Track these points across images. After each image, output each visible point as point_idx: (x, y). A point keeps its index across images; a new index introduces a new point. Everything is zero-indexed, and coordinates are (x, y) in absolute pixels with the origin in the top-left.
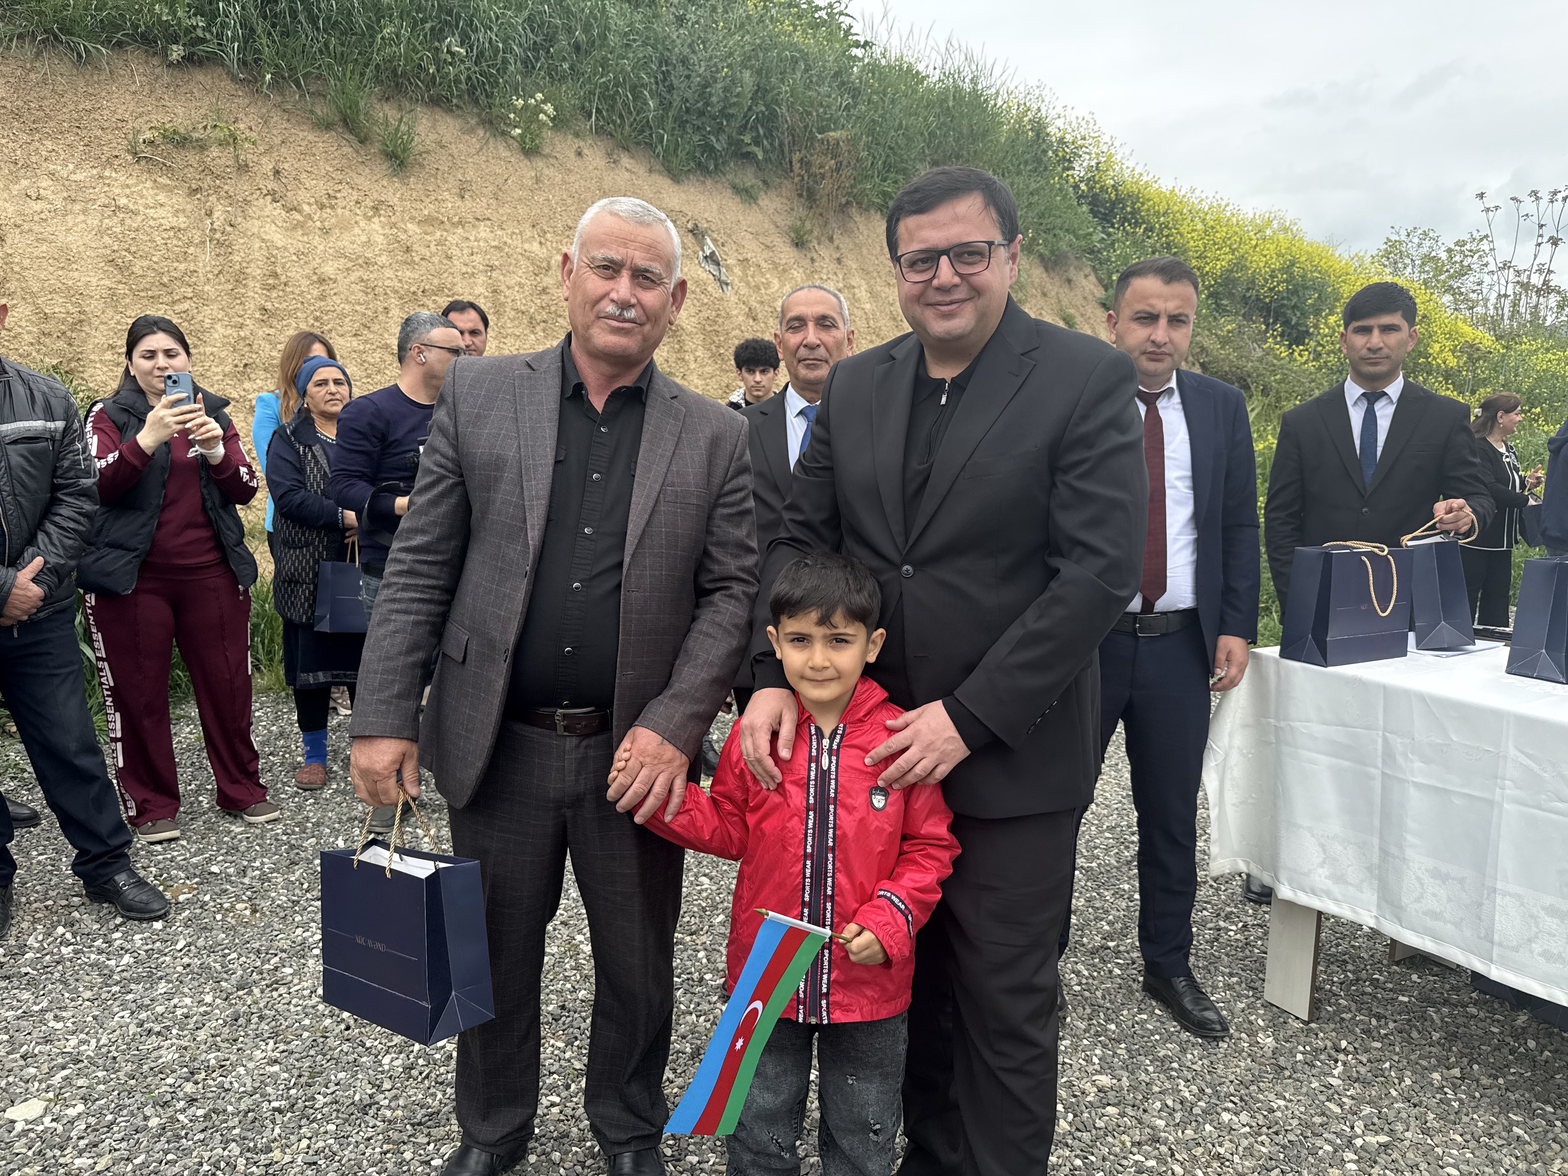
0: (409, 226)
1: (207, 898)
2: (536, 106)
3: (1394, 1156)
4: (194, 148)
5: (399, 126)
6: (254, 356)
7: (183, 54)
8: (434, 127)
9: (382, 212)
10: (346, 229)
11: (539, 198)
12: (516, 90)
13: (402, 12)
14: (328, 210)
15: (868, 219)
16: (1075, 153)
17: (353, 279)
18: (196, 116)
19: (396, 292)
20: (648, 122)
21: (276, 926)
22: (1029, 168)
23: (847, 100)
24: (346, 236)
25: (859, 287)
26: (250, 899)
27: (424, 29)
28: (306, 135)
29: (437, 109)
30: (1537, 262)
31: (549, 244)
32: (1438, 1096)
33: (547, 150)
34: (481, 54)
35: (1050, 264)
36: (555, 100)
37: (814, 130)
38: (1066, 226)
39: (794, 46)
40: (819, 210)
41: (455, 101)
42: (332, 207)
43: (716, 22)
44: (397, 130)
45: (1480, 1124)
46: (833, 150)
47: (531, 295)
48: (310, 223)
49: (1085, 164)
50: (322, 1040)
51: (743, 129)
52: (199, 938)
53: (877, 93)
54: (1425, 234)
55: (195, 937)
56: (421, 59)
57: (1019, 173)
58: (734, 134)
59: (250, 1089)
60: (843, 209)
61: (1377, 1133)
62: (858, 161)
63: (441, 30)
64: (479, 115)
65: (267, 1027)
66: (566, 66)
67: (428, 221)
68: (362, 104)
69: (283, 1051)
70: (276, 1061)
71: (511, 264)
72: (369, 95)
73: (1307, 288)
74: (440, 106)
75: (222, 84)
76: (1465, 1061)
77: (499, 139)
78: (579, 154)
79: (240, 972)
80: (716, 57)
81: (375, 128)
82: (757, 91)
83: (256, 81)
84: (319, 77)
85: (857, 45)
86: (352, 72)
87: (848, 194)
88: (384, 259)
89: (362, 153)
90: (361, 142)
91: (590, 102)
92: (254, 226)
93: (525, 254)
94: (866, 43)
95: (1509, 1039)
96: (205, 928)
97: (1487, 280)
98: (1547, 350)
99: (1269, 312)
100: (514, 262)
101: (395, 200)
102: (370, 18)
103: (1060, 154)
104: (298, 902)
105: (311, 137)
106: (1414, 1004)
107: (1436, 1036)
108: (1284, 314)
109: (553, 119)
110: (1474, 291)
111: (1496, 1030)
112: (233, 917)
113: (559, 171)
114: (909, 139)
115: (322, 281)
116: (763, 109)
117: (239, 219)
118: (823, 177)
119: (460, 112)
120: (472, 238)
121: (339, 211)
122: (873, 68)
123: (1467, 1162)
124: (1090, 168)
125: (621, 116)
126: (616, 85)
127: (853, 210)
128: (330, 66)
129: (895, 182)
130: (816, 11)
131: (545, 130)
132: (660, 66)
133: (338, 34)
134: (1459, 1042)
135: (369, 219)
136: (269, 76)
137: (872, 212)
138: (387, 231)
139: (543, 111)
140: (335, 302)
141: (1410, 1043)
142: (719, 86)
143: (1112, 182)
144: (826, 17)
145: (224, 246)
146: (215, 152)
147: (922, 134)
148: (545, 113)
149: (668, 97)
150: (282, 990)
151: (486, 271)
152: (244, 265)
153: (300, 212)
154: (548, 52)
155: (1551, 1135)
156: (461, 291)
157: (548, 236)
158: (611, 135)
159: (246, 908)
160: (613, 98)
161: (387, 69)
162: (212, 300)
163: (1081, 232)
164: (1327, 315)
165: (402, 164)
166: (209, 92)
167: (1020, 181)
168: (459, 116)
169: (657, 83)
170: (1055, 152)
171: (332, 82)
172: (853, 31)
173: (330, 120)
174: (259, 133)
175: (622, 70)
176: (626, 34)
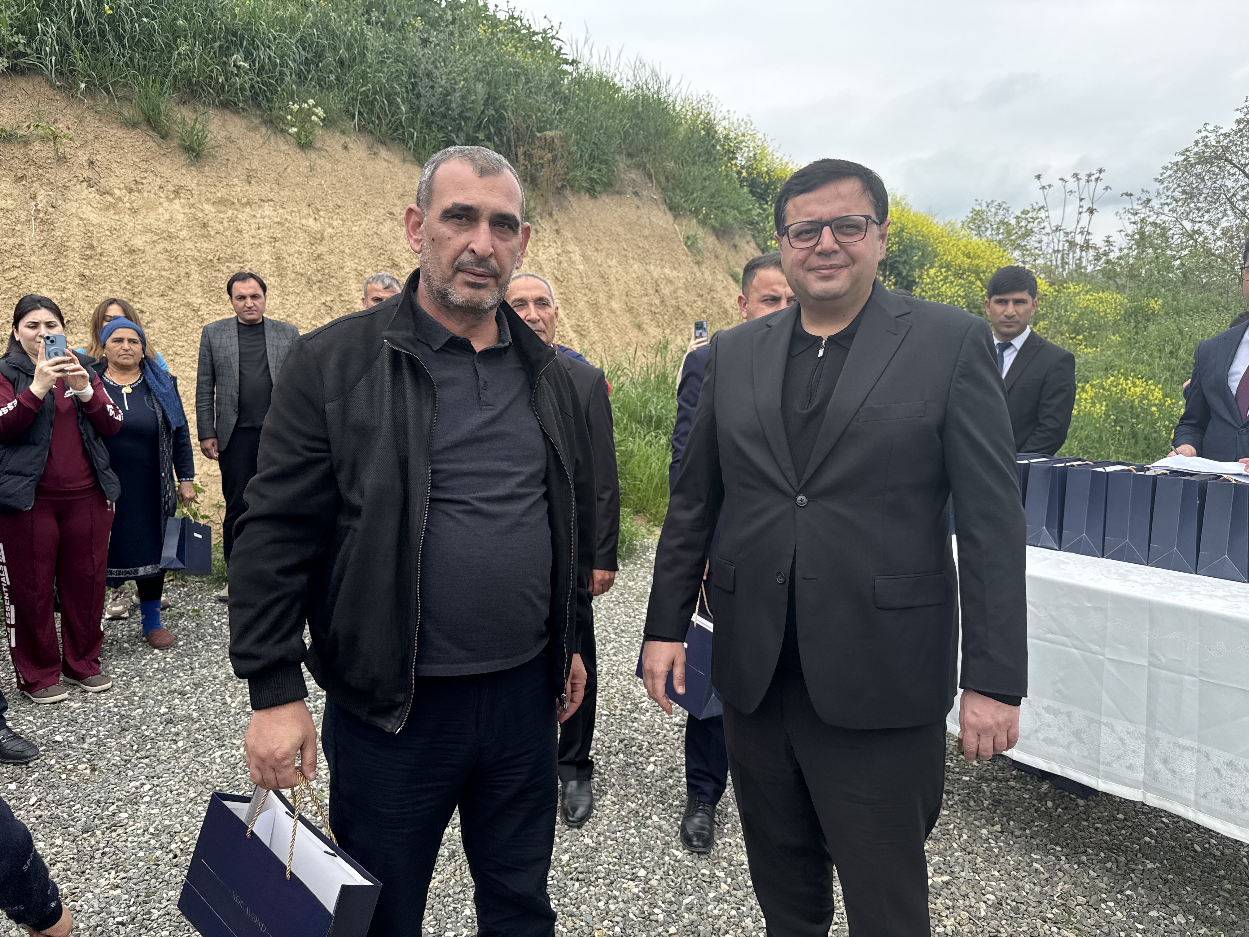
0: (205, 206)
1: (53, 762)
2: (309, 109)
3: (952, 890)
4: (19, 143)
5: (195, 125)
6: (75, 314)
7: (7, 65)
8: (224, 126)
9: (182, 195)
10: (152, 208)
11: (314, 183)
12: (292, 96)
13: (194, 34)
14: (136, 194)
15: (579, 199)
16: (737, 147)
17: (158, 249)
18: (20, 116)
19: (196, 260)
20: (401, 122)
21: (112, 781)
22: (702, 159)
23: (560, 106)
24: (152, 215)
25: (574, 252)
26: (89, 760)
27: (212, 47)
28: (116, 133)
29: (226, 111)
30: (1079, 226)
31: (322, 219)
32: (985, 845)
33: (318, 145)
34: (262, 67)
35: (720, 233)
36: (325, 104)
37: (534, 130)
38: (732, 203)
39: (516, 64)
40: (540, 193)
41: (241, 105)
42: (139, 191)
43: (453, 44)
44: (193, 128)
45: (1012, 863)
46: (549, 145)
47: (308, 260)
48: (121, 204)
49: (745, 155)
50: (154, 867)
51: (478, 128)
52: (47, 794)
53: (583, 101)
54: (1000, 205)
55: (45, 794)
56: (212, 71)
57: (694, 163)
58: (471, 132)
59: (98, 909)
60: (559, 191)
61: (942, 874)
62: (569, 154)
63: (228, 48)
64: (261, 116)
65: (109, 861)
66: (332, 77)
67: (222, 202)
68: (162, 107)
69: (123, 878)
70: (117, 886)
71: (291, 236)
72: (168, 100)
73: (913, 248)
74: (229, 109)
75: (42, 90)
76: (1005, 819)
77: (279, 135)
78: (346, 148)
79: (84, 819)
80: (454, 72)
81: (174, 126)
82: (488, 99)
83: (71, 88)
84: (125, 85)
85: (566, 62)
86: (154, 81)
87: (563, 180)
88: (184, 233)
89: (164, 146)
90: (163, 138)
91: (353, 106)
92: (72, 207)
93: (302, 228)
94: (574, 61)
95: (1035, 802)
96: (53, 786)
97: (1045, 239)
98: (1087, 292)
99: (886, 266)
100: (294, 234)
101: (193, 186)
102: (167, 38)
103: (726, 147)
104: (130, 761)
105: (120, 134)
106: (973, 782)
107: (986, 803)
108: (897, 268)
109: (323, 120)
110: (1036, 248)
111: (1027, 796)
112: (75, 776)
113: (329, 161)
114: (610, 137)
115: (132, 251)
116: (493, 112)
117: (60, 202)
118: (542, 165)
119: (245, 114)
120: (258, 216)
121: (146, 194)
122: (578, 82)
123: (1001, 890)
124: (748, 159)
125: (379, 118)
126: (375, 93)
127: (568, 192)
128: (134, 77)
129: (599, 170)
130: (533, 35)
131: (317, 128)
132: (410, 78)
133: (140, 50)
134: (1001, 807)
135: (171, 201)
136: (83, 85)
137: (583, 193)
138: (187, 210)
139: (314, 114)
140: (144, 269)
141: (968, 810)
142: (457, 95)
143: (766, 169)
144: (541, 40)
145: (47, 224)
146: (37, 145)
147: (619, 133)
148: (317, 115)
149: (417, 103)
150: (120, 831)
151: (271, 242)
152: (65, 239)
153: (111, 195)
154: (318, 66)
155: (1057, 867)
156: (250, 258)
157: (321, 213)
158: (371, 132)
159: (86, 768)
160: (372, 103)
161: (183, 79)
162: (37, 268)
163: (743, 209)
164: (929, 268)
165: (198, 156)
166: (30, 96)
167: (695, 170)
168: (244, 117)
169: (407, 92)
170: (722, 146)
171: (137, 89)
172: (562, 52)
173: (136, 120)
174: (75, 132)
175: (379, 81)
176: (381, 53)
